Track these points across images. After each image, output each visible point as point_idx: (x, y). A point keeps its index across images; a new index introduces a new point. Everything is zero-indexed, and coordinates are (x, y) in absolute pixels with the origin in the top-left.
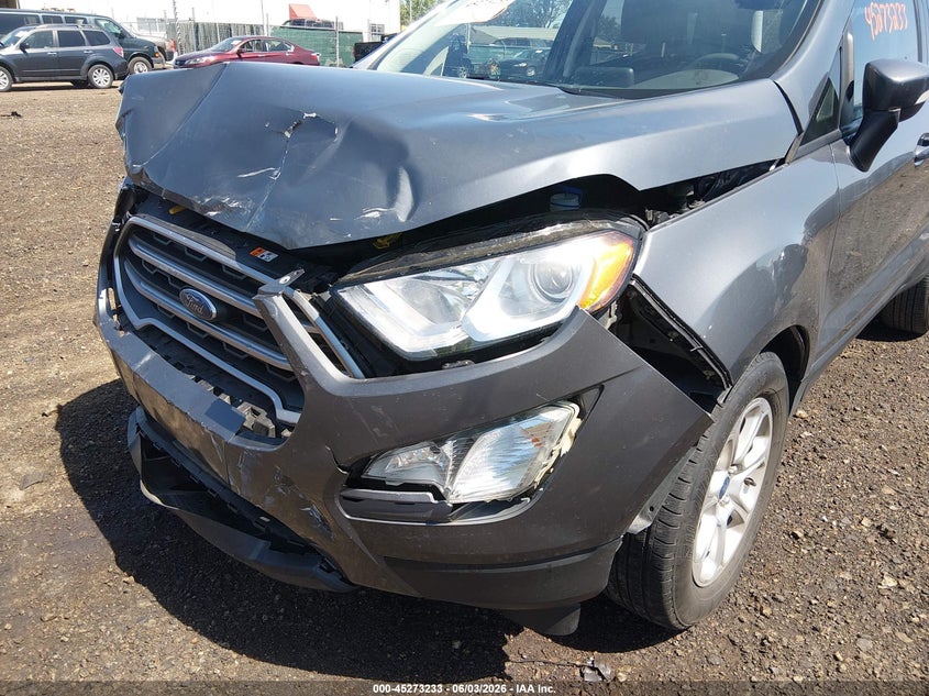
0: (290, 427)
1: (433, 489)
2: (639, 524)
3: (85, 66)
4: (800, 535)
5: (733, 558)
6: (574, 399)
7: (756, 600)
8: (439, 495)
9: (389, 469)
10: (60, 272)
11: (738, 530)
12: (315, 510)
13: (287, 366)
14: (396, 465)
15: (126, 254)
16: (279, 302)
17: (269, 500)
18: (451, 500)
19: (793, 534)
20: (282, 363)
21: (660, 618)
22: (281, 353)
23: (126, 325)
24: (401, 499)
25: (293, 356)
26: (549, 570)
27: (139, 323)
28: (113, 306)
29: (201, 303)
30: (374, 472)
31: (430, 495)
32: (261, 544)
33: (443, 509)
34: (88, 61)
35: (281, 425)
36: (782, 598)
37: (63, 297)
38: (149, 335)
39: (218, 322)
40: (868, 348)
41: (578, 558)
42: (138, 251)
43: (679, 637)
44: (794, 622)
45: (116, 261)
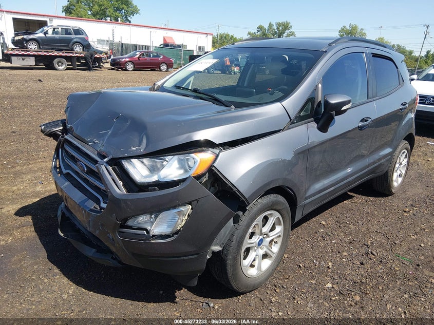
0: (104, 209)
1: (146, 230)
2: (216, 248)
3: (71, 44)
4: (301, 266)
5: (267, 270)
6: (190, 204)
7: (276, 287)
8: (148, 232)
9: (135, 223)
10: (47, 150)
11: (270, 260)
12: (111, 236)
13: (104, 189)
14: (138, 222)
15: (63, 148)
16: (103, 167)
17: (97, 232)
18: (151, 234)
19: (300, 266)
20: (103, 187)
21: (229, 285)
22: (103, 184)
23: (61, 172)
24: (137, 233)
25: (106, 185)
26: (184, 260)
27: (65, 171)
28: (58, 166)
29: (82, 166)
30: (129, 223)
31: (145, 232)
32: (94, 250)
33: (149, 237)
34: (73, 41)
35: (101, 208)
36: (285, 287)
37: (47, 160)
38: (68, 177)
39: (87, 173)
40: (364, 199)
41: (193, 256)
42: (67, 148)
43: (242, 296)
44: (287, 295)
45: (60, 150)
